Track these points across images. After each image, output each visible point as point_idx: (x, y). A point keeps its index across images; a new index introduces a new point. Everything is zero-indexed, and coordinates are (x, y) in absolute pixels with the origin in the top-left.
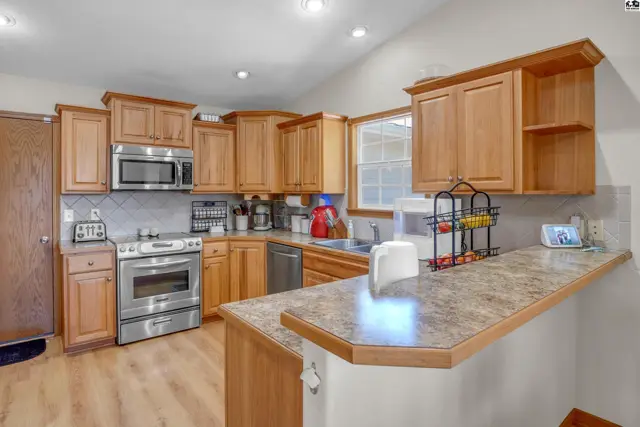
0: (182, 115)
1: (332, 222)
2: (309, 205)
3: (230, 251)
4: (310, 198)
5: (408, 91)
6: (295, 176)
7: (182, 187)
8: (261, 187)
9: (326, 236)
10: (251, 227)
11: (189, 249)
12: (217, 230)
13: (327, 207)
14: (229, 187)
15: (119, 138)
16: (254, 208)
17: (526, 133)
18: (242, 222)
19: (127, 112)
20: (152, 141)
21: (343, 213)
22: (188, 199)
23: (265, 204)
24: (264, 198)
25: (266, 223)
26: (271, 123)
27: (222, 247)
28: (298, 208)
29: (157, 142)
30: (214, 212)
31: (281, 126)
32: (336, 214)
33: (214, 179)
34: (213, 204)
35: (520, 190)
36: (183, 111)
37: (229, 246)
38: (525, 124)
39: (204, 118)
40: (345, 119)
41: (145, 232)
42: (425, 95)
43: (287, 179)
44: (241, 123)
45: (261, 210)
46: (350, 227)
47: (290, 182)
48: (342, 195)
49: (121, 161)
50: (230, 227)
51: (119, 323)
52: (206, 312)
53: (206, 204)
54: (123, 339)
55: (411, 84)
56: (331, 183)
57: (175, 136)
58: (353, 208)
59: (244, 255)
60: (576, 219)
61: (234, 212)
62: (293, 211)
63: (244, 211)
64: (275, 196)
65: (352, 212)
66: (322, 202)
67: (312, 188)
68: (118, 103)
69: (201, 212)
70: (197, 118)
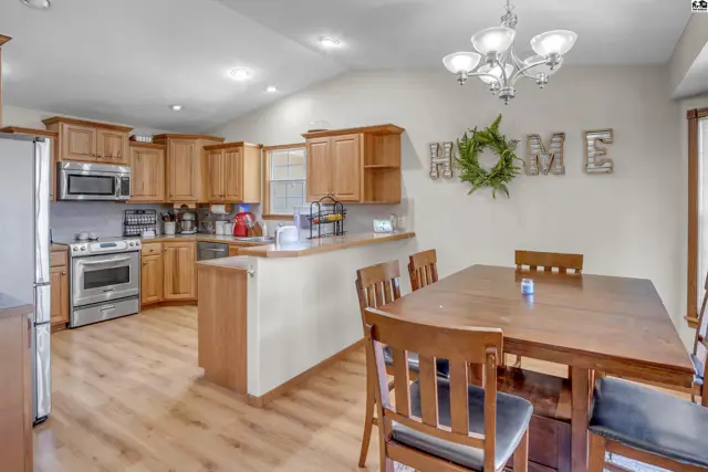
0: (120, 137)
1: (250, 224)
2: (232, 212)
3: (164, 251)
4: (232, 207)
5: (304, 136)
6: (220, 189)
7: (121, 197)
8: (189, 198)
9: (246, 236)
10: (178, 231)
11: (130, 248)
12: (149, 234)
13: (246, 213)
14: (160, 197)
15: (66, 156)
16: (181, 215)
17: (366, 169)
18: (170, 227)
19: (73, 134)
20: (94, 159)
21: (259, 218)
22: (124, 207)
23: (191, 211)
24: (192, 206)
25: (192, 228)
26: (199, 145)
27: (157, 247)
28: (220, 215)
29: (99, 160)
30: (145, 219)
31: (206, 148)
32: (253, 218)
33: (147, 190)
34: (144, 212)
35: (362, 202)
36: (120, 133)
37: (163, 246)
38: (366, 163)
39: (139, 139)
40: (261, 147)
41: (84, 236)
42: (314, 140)
43: (212, 192)
44: (173, 144)
45: (187, 217)
46: (265, 228)
47: (215, 193)
48: (258, 204)
49: (69, 176)
50: (158, 232)
51: (72, 309)
52: (144, 301)
53: (137, 212)
54: (75, 323)
55: (306, 132)
56: (250, 194)
57: (115, 154)
58: (267, 213)
59: (176, 253)
60: (392, 217)
61: (163, 218)
62: (217, 217)
63: (172, 218)
64: (200, 205)
65: (265, 217)
66: (242, 210)
67: (235, 199)
68: (66, 126)
69: (133, 219)
70: (132, 139)
